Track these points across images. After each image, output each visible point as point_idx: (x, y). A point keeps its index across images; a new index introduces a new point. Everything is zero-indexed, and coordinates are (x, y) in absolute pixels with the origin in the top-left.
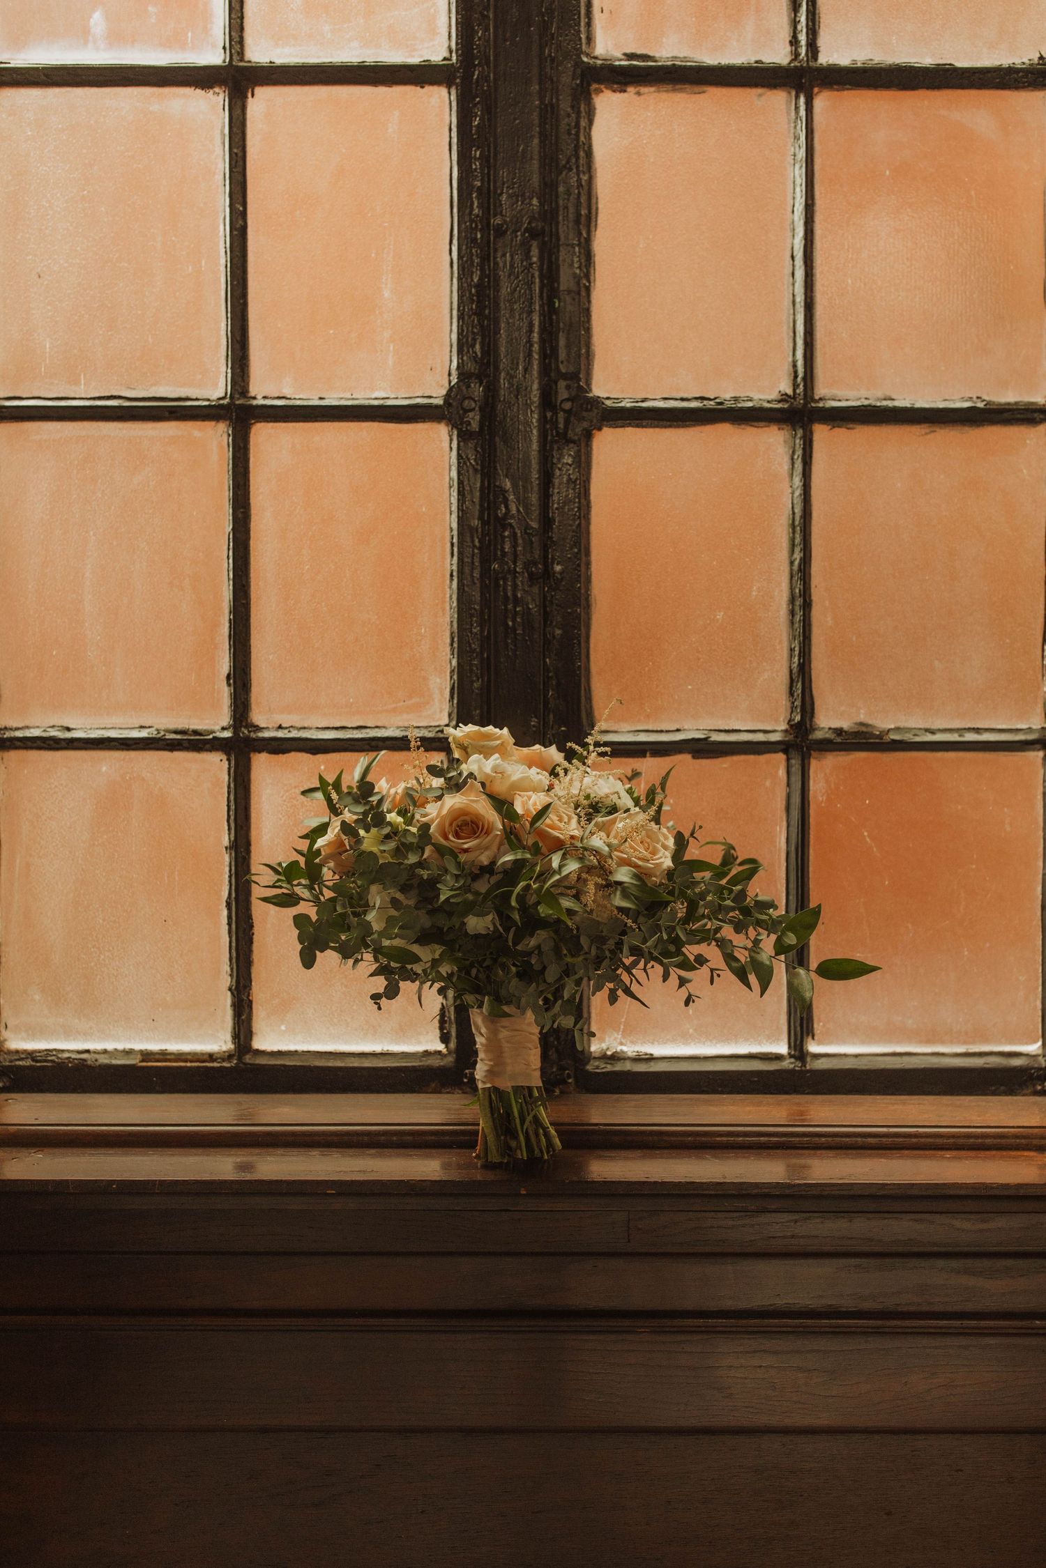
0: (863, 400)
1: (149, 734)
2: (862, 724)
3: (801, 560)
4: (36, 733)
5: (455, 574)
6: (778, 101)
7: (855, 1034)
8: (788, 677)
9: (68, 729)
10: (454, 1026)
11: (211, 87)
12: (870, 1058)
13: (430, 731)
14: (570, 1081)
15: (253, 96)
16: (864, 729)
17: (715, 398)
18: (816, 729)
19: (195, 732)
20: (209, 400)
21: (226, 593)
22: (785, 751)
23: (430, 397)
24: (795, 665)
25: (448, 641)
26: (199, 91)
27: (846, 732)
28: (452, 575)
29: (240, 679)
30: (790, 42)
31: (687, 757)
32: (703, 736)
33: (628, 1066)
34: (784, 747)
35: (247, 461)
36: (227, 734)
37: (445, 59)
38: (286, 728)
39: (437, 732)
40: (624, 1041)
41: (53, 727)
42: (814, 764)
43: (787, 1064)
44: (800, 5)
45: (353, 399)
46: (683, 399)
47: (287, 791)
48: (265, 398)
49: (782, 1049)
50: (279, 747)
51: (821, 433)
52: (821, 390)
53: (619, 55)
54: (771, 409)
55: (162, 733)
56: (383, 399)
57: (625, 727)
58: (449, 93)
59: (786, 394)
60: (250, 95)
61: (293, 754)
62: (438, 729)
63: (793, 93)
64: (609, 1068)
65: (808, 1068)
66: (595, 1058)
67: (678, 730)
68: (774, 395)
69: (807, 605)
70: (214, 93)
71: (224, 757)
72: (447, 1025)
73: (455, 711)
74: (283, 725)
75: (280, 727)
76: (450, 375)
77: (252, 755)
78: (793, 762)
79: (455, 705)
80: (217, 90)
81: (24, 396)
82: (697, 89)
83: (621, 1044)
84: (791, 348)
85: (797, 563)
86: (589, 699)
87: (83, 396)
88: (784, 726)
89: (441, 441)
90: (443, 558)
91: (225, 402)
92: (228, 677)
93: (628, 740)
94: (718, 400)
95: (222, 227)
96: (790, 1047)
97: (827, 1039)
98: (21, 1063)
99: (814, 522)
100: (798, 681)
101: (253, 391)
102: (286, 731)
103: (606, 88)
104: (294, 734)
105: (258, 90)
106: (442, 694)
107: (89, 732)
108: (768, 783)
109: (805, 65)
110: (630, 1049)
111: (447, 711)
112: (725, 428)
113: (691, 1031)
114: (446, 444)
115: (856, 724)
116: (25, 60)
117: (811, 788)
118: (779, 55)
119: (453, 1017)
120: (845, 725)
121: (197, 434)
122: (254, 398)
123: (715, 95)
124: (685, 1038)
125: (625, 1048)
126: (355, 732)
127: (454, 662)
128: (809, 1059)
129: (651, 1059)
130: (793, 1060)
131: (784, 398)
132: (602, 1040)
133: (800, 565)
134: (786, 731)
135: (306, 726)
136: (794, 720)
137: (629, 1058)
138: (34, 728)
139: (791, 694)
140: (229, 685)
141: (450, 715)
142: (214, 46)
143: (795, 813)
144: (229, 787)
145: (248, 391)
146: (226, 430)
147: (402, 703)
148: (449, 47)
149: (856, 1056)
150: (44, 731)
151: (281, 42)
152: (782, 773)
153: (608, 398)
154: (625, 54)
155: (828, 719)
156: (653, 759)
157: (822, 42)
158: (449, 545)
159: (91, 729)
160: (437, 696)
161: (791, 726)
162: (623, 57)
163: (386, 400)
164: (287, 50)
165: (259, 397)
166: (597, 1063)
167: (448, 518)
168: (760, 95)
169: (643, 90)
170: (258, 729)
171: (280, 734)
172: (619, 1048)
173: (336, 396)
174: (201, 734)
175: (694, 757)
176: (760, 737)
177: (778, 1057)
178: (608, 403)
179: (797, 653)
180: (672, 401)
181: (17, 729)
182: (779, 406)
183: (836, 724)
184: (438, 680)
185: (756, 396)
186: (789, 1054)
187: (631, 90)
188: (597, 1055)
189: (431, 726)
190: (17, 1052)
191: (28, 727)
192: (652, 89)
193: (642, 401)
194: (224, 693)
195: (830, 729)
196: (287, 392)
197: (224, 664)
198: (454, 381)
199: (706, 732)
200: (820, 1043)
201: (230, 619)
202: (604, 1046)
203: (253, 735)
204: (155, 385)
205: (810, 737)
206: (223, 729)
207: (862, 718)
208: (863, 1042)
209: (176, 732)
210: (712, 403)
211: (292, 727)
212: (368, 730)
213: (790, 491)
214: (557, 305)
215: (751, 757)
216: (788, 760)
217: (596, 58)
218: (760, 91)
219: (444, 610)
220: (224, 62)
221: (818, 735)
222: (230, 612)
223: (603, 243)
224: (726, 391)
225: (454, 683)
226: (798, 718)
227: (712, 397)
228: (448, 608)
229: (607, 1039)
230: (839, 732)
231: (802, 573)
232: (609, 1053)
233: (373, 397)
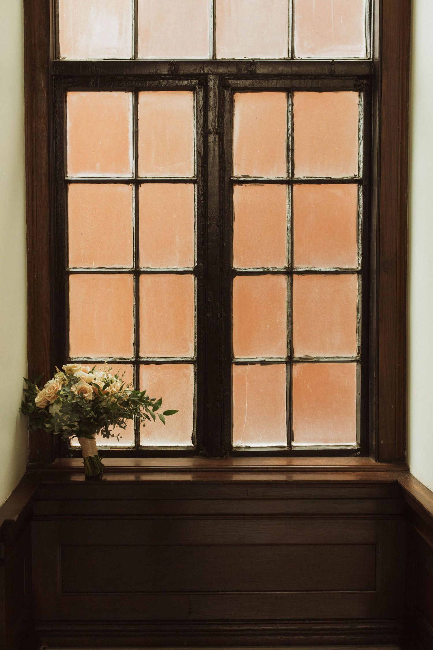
0: (307, 268)
1: (112, 359)
2: (307, 356)
3: (290, 312)
4: (82, 359)
5: (196, 316)
6: (284, 188)
7: (305, 440)
8: (287, 343)
9: (90, 358)
10: (196, 439)
11: (130, 184)
12: (309, 447)
13: (189, 359)
14: (228, 454)
15: (141, 186)
16: (307, 357)
17: (267, 268)
18: (294, 358)
19: (125, 359)
20: (129, 269)
21: (133, 321)
22: (286, 363)
23: (189, 268)
24: (289, 340)
25: (194, 334)
26: (126, 185)
27: (302, 358)
28: (195, 316)
29: (137, 344)
30: (287, 172)
31: (259, 365)
32: (264, 360)
33: (243, 450)
34: (286, 362)
35: (139, 285)
36: (133, 360)
37: (193, 177)
38: (150, 358)
39: (191, 359)
40: (242, 443)
41: (85, 358)
42: (294, 367)
43: (287, 449)
44: (289, 162)
45: (168, 268)
46: (258, 268)
47: (150, 375)
48: (144, 268)
49: (285, 444)
50: (147, 363)
51: (295, 276)
52: (295, 266)
53: (240, 176)
54: (282, 271)
55: (116, 360)
56: (176, 268)
57: (242, 357)
58: (194, 186)
59: (286, 267)
60: (140, 186)
61: (151, 365)
62: (191, 358)
63: (288, 185)
64: (238, 450)
65: (292, 450)
66: (234, 447)
67: (257, 358)
68: (283, 267)
69: (292, 324)
70: (130, 185)
71: (133, 366)
72: (194, 439)
73: (196, 353)
74: (149, 357)
75: (148, 357)
76: (194, 262)
77: (140, 365)
78: (288, 366)
79: (196, 352)
80: (131, 185)
81: (78, 267)
82: (261, 184)
83: (241, 443)
84: (287, 254)
85: (289, 312)
86: (233, 350)
87: (94, 267)
88: (285, 357)
89: (192, 280)
90: (192, 312)
91: (134, 269)
92: (134, 344)
93: (243, 361)
94: (267, 269)
95: (132, 222)
96: (287, 444)
97: (298, 441)
98: (77, 450)
99: (293, 301)
100: (289, 345)
101: (140, 266)
102: (150, 359)
103: (237, 185)
104: (152, 360)
105: (142, 185)
106: (192, 348)
107: (96, 359)
108: (281, 372)
109: (291, 179)
110: (244, 445)
111: (194, 353)
112: (270, 276)
113: (260, 440)
114: (193, 280)
115: (305, 356)
116: (77, 176)
117: (293, 373)
118: (284, 176)
119: (196, 437)
120: (302, 356)
121: (125, 277)
122: (141, 268)
123: (266, 186)
124: (258, 441)
125: (242, 445)
126: (169, 359)
127: (196, 340)
128: (293, 447)
129: (250, 447)
130: (288, 448)
131: (286, 268)
132: (236, 442)
133: (290, 313)
134: (286, 358)
135: (155, 357)
136: (288, 355)
137: (244, 447)
138: (80, 358)
139: (288, 348)
140: (134, 346)
141: (194, 354)
142: (130, 172)
143: (289, 381)
144: (134, 374)
145: (139, 266)
146: (133, 276)
147: (181, 351)
148: (194, 174)
149: (306, 446)
150: (83, 359)
151: (148, 172)
152: (285, 369)
153: (238, 268)
154: (242, 175)
155: (297, 355)
156: (250, 366)
157: (295, 172)
158: (194, 308)
159: (96, 358)
160: (191, 349)
161: (288, 357)
162: (241, 176)
163: (177, 269)
164: (150, 174)
165: (142, 268)
166: (235, 449)
167: (194, 300)
168: (279, 186)
169: (247, 185)
170: (142, 358)
171: (148, 360)
172: (241, 445)
173: (163, 267)
174: (126, 360)
175: (261, 365)
176: (279, 360)
177: (284, 447)
178: (238, 270)
179: (289, 337)
180: (255, 269)
181: (76, 358)
182: (284, 270)
183: (300, 356)
184: (191, 345)
185: (278, 267)
186: (287, 446)
187: (244, 185)
188: (235, 447)
189: (189, 357)
190: (75, 447)
191: (78, 358)
192: (249, 185)
193: (247, 269)
194: (132, 348)
195: (298, 357)
196: (150, 266)
197: (132, 340)
198: (196, 264)
199: (264, 358)
200: (296, 443)
201: (134, 328)
202: (237, 444)
203: (141, 360)
204: (114, 264)
205: (293, 360)
206: (132, 358)
207: (307, 354)
208: (307, 442)
209: (119, 359)
210: (266, 269)
211: (151, 357)
212: (172, 358)
213: (287, 292)
214: (224, 245)
215: (277, 365)
216: (287, 366)
217: (234, 177)
218: (279, 185)
219: (193, 325)
220: (133, 177)
221: (295, 359)
222: (134, 326)
223: (236, 226)
224: (270, 266)
225: (196, 346)
226: (289, 355)
227: (266, 268)
228: (194, 325)
229: (238, 442)
230: (301, 358)
231: (290, 315)
232: (238, 446)
233: (173, 268)
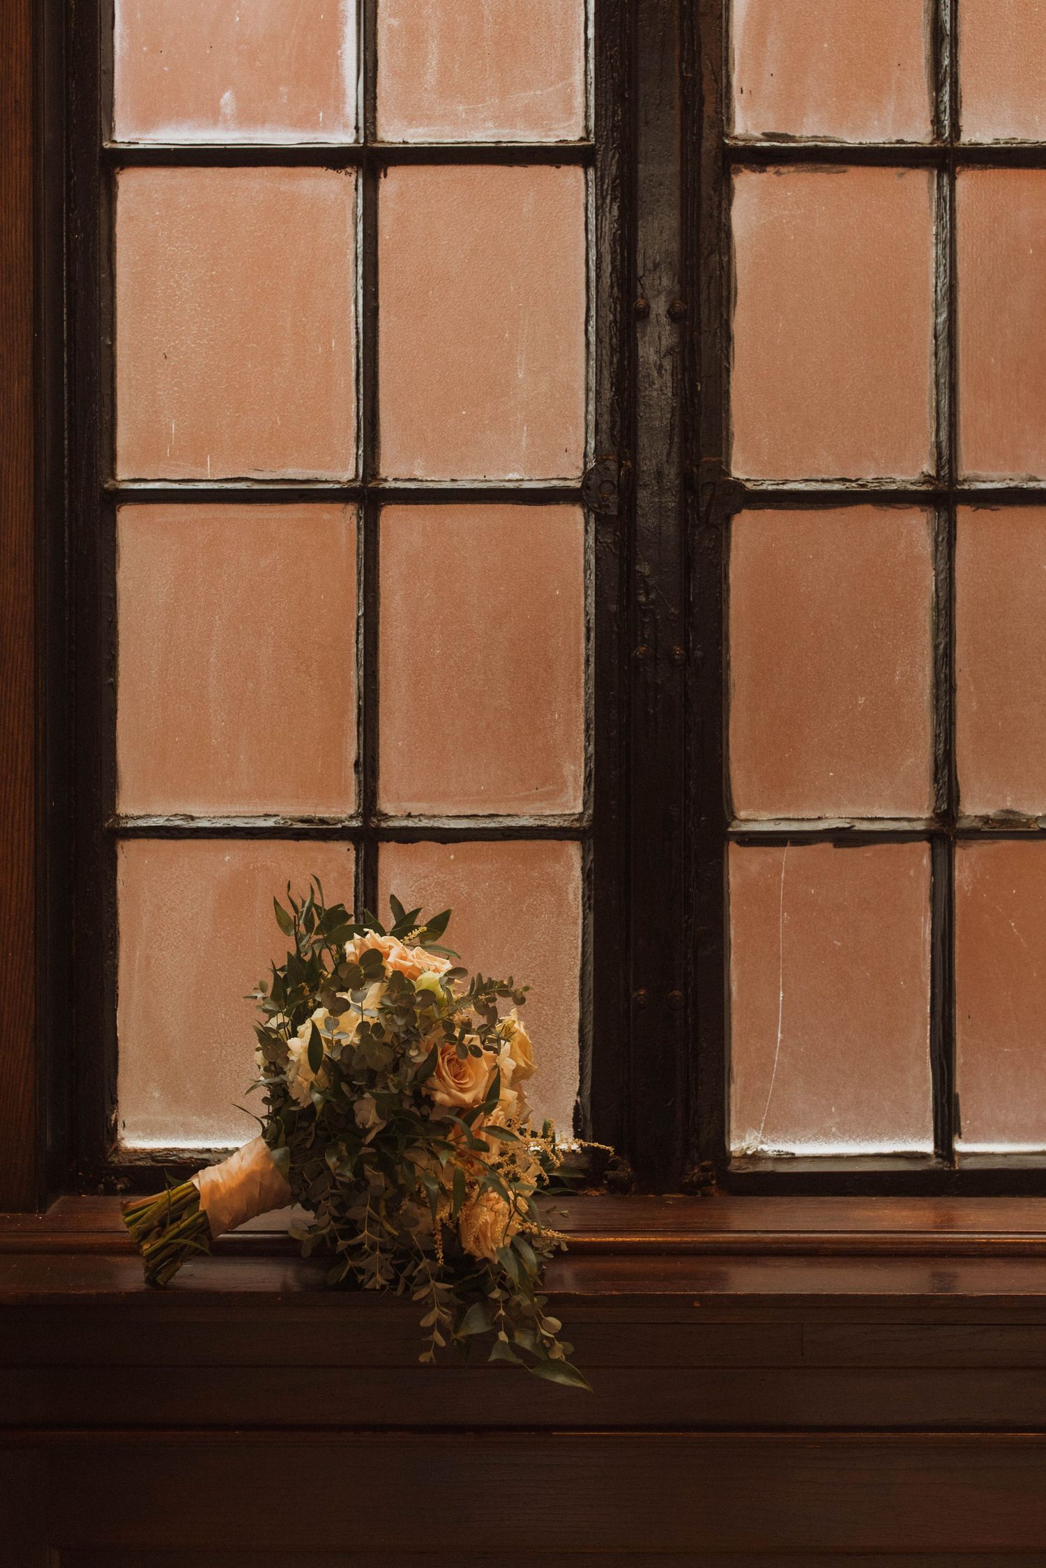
0: (1009, 482)
1: (275, 822)
2: (1009, 812)
3: (946, 645)
4: (160, 822)
5: (592, 659)
6: (920, 182)
7: (1005, 1132)
8: (932, 763)
9: (192, 818)
10: (589, 1124)
11: (343, 167)
12: (1020, 1157)
13: (565, 820)
14: (714, 1182)
15: (385, 176)
16: (1011, 817)
17: (857, 480)
18: (961, 818)
19: (322, 821)
20: (339, 482)
21: (354, 678)
22: (930, 840)
23: (565, 479)
24: (941, 752)
25: (583, 727)
26: (330, 171)
27: (992, 820)
28: (587, 661)
29: (368, 767)
30: (932, 121)
31: (828, 846)
32: (847, 826)
33: (769, 1167)
34: (928, 836)
35: (377, 543)
36: (355, 823)
37: (582, 139)
38: (415, 817)
39: (572, 821)
40: (765, 1140)
41: (176, 815)
42: (959, 854)
43: (933, 1163)
44: (943, 84)
45: (486, 481)
46: (823, 481)
47: (416, 881)
48: (396, 480)
49: (928, 1147)
50: (408, 836)
51: (964, 514)
52: (964, 471)
53: (758, 134)
54: (916, 492)
55: (290, 822)
56: (517, 480)
57: (765, 815)
58: (586, 173)
59: (930, 476)
60: (382, 175)
61: (422, 843)
62: (573, 818)
63: (936, 172)
64: (751, 1169)
65: (957, 1168)
66: (735, 1157)
67: (820, 818)
68: (916, 477)
69: (952, 690)
70: (347, 173)
71: (352, 847)
72: (581, 1124)
73: (592, 799)
74: (413, 814)
75: (409, 816)
76: (585, 456)
77: (380, 844)
78: (939, 851)
79: (592, 794)
80: (349, 170)
81: (149, 478)
82: (838, 168)
83: (762, 1142)
84: (934, 429)
85: (942, 647)
86: (729, 787)
87: (209, 478)
88: (927, 814)
89: (576, 523)
90: (578, 643)
91: (358, 484)
92: (357, 764)
93: (771, 829)
94: (859, 482)
95: (353, 307)
96: (936, 1146)
97: (976, 1137)
98: (141, 1163)
99: (958, 606)
100: (944, 769)
101: (384, 471)
102: (416, 820)
103: (746, 168)
104: (425, 823)
105: (391, 170)
106: (576, 780)
107: (214, 821)
108: (912, 873)
109: (949, 146)
110: (770, 1148)
111: (581, 798)
112: (868, 509)
113: (834, 1129)
114: (581, 527)
115: (1003, 811)
116: (154, 140)
117: (957, 878)
118: (919, 133)
119: (589, 1116)
120: (991, 812)
121: (326, 516)
122: (386, 480)
123: (856, 176)
124: (826, 1135)
125: (765, 1147)
126: (488, 821)
127: (591, 749)
128: (956, 1159)
129: (792, 1158)
130: (940, 1160)
131: (927, 479)
132: (742, 1138)
133: (945, 648)
134: (931, 819)
135: (436, 813)
136: (940, 808)
137: (770, 1158)
138: (156, 816)
139: (936, 780)
140: (357, 772)
141: (585, 803)
142: (346, 126)
143: (941, 905)
144: (357, 877)
145: (378, 473)
146: (355, 512)
147: (534, 791)
148: (586, 127)
149: (1005, 1155)
150: (167, 820)
151: (414, 122)
152: (926, 861)
153: (748, 480)
154: (764, 134)
155: (973, 808)
156: (794, 848)
157: (965, 121)
158: (583, 629)
159: (214, 818)
160: (570, 783)
161: (937, 815)
162: (762, 137)
163: (521, 483)
164: (421, 130)
165: (390, 479)
166: (737, 1164)
167: (583, 602)
168: (902, 175)
169: (783, 169)
170: (387, 817)
171: (410, 823)
172: (761, 1147)
173: (468, 478)
174: (327, 823)
175: (835, 846)
176: (905, 826)
177: (924, 1156)
178: (749, 485)
179: (942, 739)
180: (813, 483)
181: (139, 818)
182: (924, 488)
183: (982, 811)
184: (572, 767)
185: (899, 477)
186: (936, 1153)
187: (771, 169)
188: (737, 1155)
189: (565, 815)
190: (135, 1151)
191: (149, 816)
192: (792, 169)
193: (783, 484)
194: (351, 780)
195: (976, 816)
196: (418, 474)
197: (352, 751)
198: (592, 465)
199: (849, 821)
200: (967, 1141)
201: (359, 705)
202: (744, 1145)
203: (384, 825)
204: (283, 467)
205: (957, 826)
206: (351, 817)
207: (1009, 804)
208: (1012, 1141)
209: (302, 821)
210: (854, 484)
211: (421, 815)
212: (501, 819)
213: (933, 573)
214: (699, 388)
215: (895, 846)
216: (933, 849)
217: (736, 138)
218: (901, 170)
219: (578, 695)
220: (357, 141)
221: (964, 824)
222: (359, 698)
223: (741, 322)
224: (869, 474)
225: (590, 771)
226: (944, 807)
227: (853, 479)
228: (583, 693)
229: (747, 1137)
230: (986, 819)
231: (944, 660)
232: (749, 1152)
233: (507, 478)
